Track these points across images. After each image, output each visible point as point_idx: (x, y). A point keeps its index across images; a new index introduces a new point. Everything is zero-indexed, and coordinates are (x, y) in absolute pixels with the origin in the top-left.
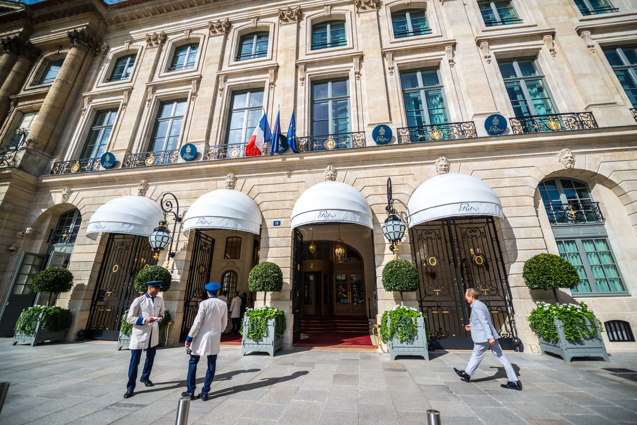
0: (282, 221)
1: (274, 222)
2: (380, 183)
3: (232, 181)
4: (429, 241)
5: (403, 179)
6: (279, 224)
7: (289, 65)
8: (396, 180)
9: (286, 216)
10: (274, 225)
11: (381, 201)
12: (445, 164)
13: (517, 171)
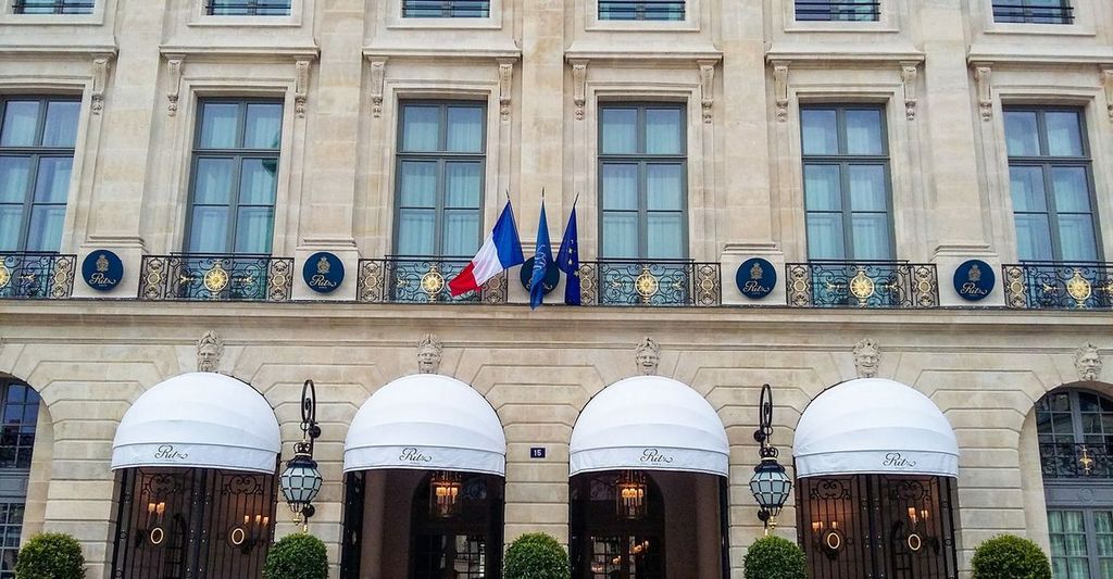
0: (549, 448)
1: (533, 450)
2: (745, 382)
3: (434, 351)
4: (831, 502)
5: (790, 377)
6: (543, 456)
7: (547, 56)
8: (777, 377)
9: (557, 439)
10: (533, 456)
11: (745, 419)
12: (872, 354)
13: (999, 378)
